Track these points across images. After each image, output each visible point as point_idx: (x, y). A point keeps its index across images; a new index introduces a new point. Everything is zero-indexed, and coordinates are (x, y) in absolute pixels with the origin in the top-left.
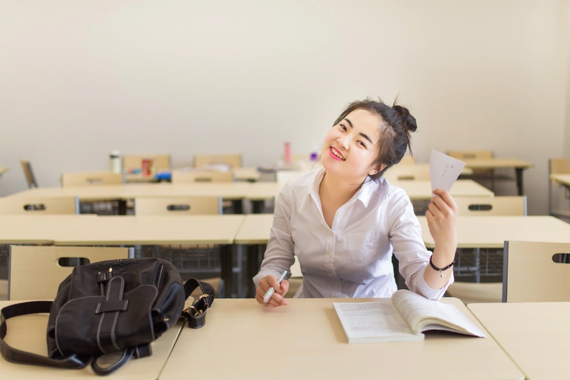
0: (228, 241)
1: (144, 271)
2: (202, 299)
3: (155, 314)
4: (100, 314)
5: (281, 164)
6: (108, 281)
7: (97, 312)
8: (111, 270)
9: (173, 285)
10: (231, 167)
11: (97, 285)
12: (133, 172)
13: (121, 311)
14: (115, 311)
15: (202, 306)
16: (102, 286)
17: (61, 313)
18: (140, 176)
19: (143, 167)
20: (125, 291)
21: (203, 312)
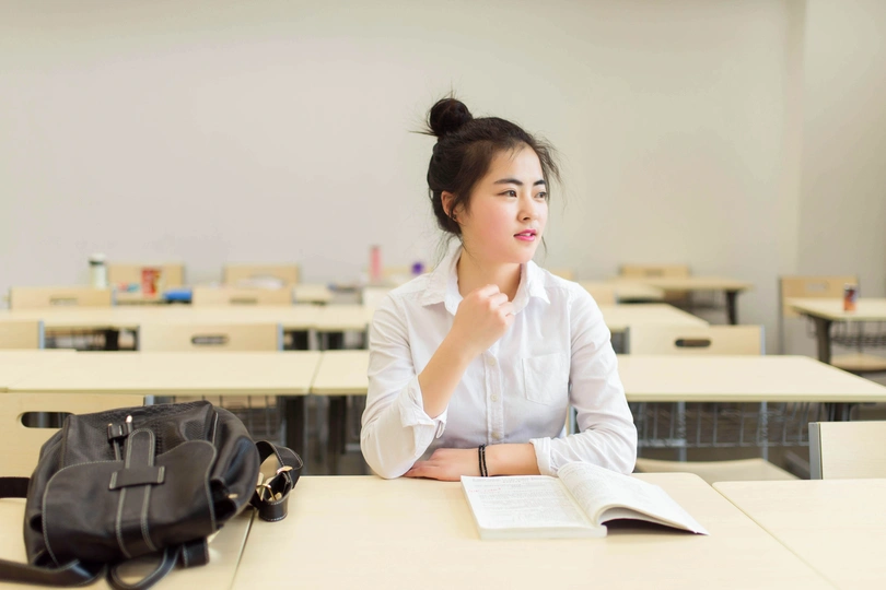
0: (301, 390)
1: (187, 421)
2: (281, 474)
3: (215, 485)
4: (118, 489)
5: (365, 278)
6: (126, 437)
7: (112, 486)
8: (129, 419)
9: (240, 442)
10: (285, 283)
11: (107, 445)
12: (127, 289)
13: (154, 485)
14: (144, 485)
15: (281, 485)
16: (116, 445)
17: (50, 489)
18: (138, 295)
19: (145, 281)
20: (156, 453)
21: (283, 496)
